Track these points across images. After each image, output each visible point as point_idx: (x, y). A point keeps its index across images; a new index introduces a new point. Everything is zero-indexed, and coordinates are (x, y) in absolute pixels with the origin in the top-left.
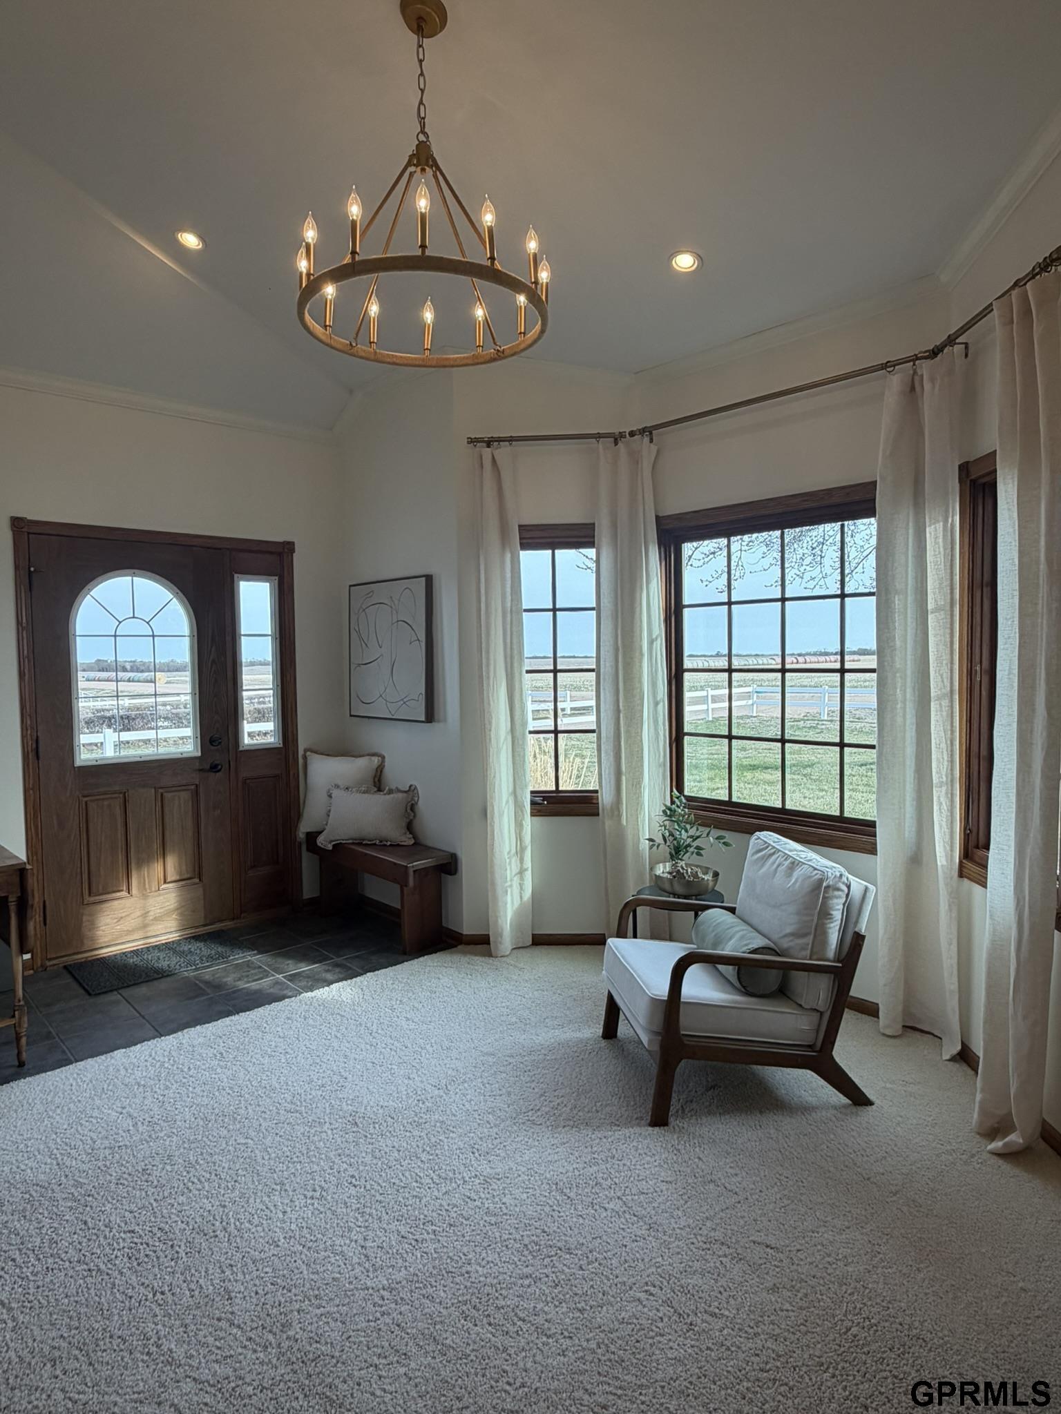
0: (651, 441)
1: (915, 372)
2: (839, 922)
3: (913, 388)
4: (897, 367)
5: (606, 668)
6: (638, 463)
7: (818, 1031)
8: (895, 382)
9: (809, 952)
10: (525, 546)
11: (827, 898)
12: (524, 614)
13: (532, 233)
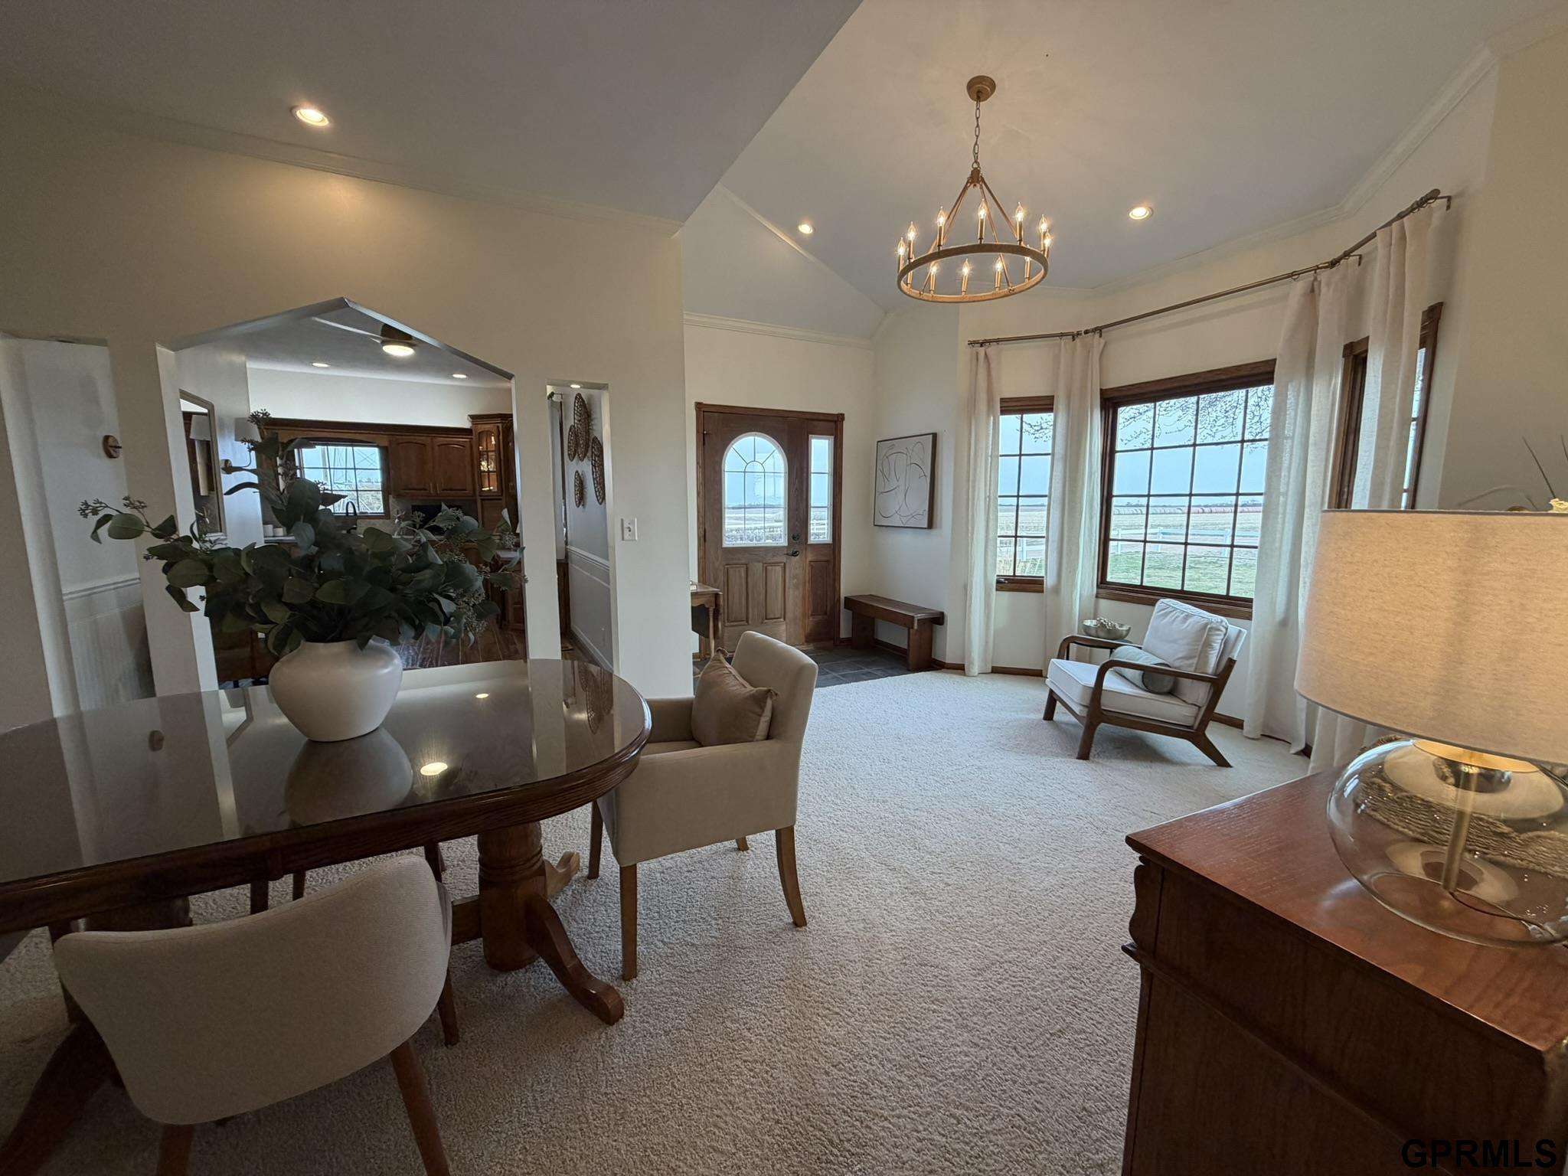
0: (1101, 336)
1: (1316, 279)
2: (1217, 651)
3: (1313, 290)
4: (1301, 275)
5: (1057, 494)
6: (1089, 352)
7: (1196, 718)
8: (1299, 287)
9: (1194, 668)
10: (1004, 412)
11: (1211, 635)
12: (1000, 458)
13: (1043, 219)
